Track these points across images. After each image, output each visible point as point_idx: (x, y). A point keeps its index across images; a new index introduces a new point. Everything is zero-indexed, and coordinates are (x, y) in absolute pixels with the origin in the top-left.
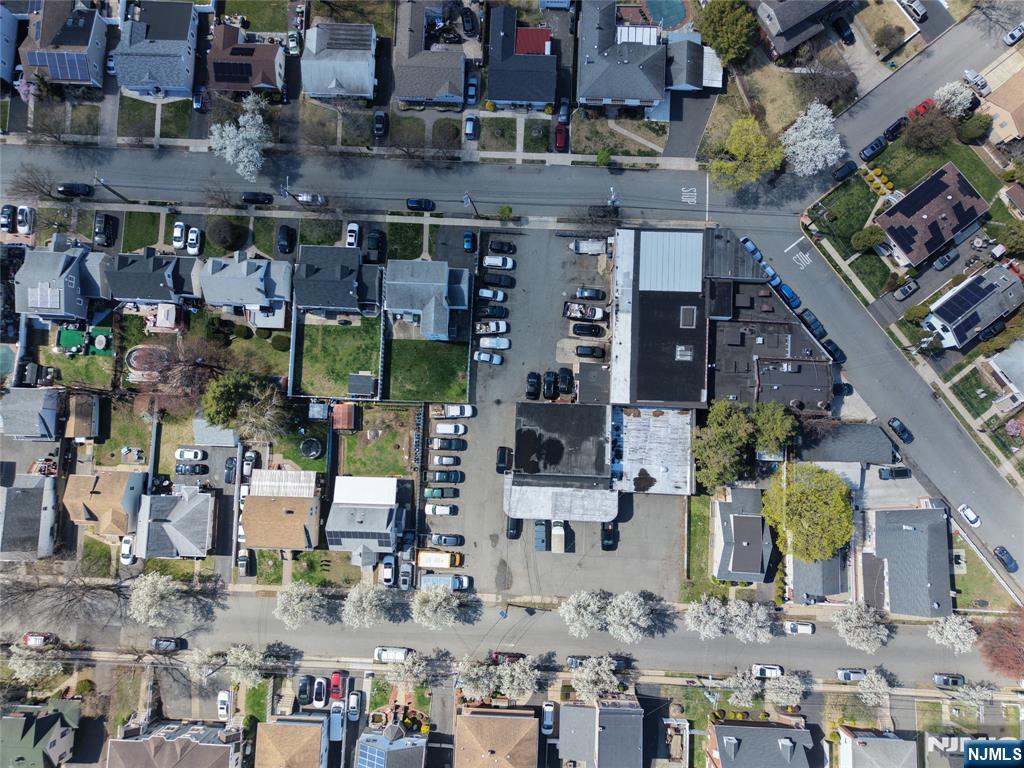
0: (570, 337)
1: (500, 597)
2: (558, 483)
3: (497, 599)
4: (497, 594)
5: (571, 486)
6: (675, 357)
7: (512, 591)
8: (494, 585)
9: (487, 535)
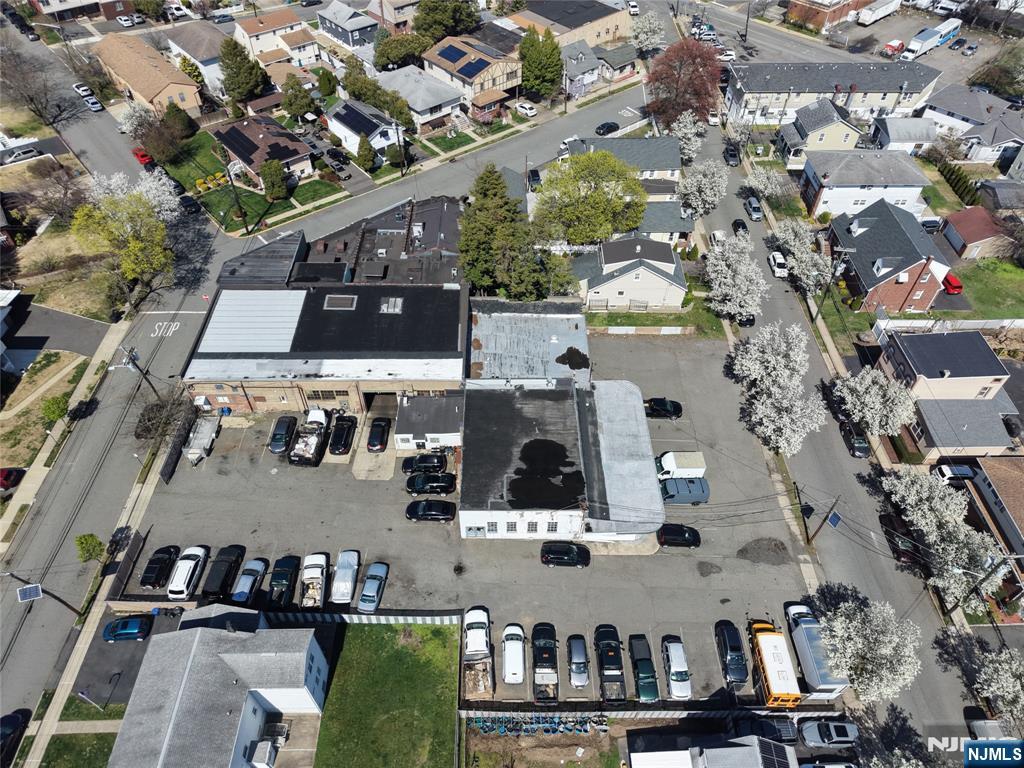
0: (351, 461)
1: (801, 557)
2: (593, 453)
3: (806, 561)
4: (798, 562)
5: (596, 436)
6: (397, 315)
7: (785, 538)
8: (785, 568)
9: (703, 581)
